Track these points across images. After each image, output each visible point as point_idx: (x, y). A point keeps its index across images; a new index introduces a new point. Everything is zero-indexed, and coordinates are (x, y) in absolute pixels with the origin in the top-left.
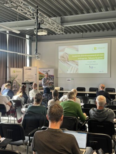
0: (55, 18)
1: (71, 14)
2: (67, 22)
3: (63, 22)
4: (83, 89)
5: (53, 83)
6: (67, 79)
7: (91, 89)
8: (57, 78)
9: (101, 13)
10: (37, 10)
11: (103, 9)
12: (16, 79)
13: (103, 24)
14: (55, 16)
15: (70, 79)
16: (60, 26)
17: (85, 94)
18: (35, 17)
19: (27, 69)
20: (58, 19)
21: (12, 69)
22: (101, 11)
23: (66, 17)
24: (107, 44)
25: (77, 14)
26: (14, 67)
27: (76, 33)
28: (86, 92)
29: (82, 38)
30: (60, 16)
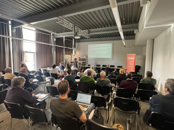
0: (85, 30)
1: (93, 28)
2: (92, 32)
3: (89, 32)
4: (99, 66)
5: (85, 62)
6: (92, 60)
7: (103, 66)
8: (87, 60)
9: (108, 28)
10: (75, 25)
11: (109, 26)
12: (68, 60)
13: (109, 33)
14: (85, 29)
15: (93, 61)
16: (88, 34)
17: (100, 68)
18: (73, 29)
19: (73, 56)
20: (87, 31)
21: (66, 56)
22: (108, 27)
23: (91, 30)
24: (112, 44)
25: (96, 28)
26: (67, 54)
27: (97, 38)
28: (101, 67)
29: (100, 40)
30: (88, 29)
